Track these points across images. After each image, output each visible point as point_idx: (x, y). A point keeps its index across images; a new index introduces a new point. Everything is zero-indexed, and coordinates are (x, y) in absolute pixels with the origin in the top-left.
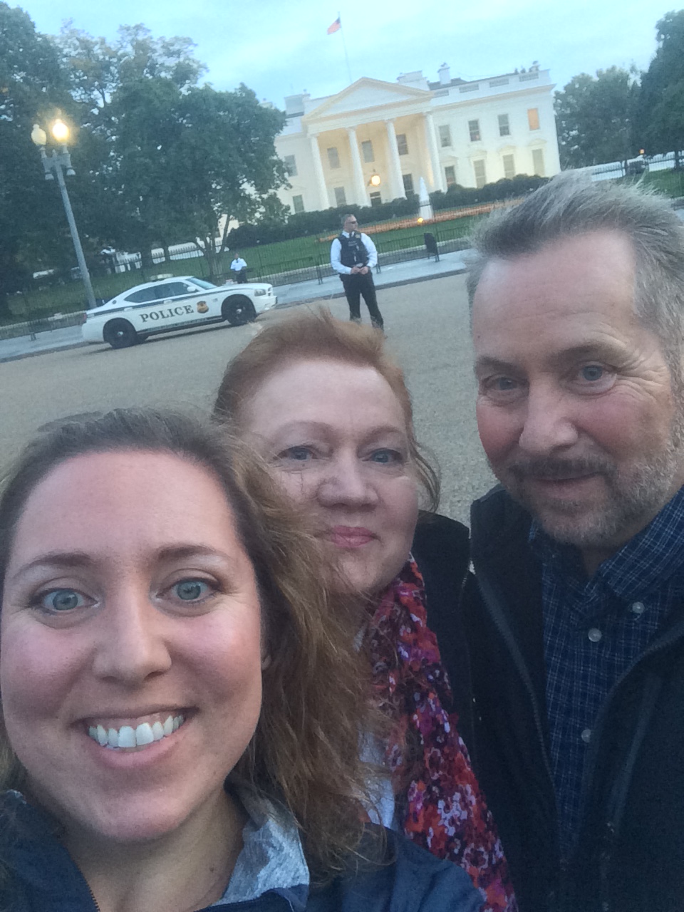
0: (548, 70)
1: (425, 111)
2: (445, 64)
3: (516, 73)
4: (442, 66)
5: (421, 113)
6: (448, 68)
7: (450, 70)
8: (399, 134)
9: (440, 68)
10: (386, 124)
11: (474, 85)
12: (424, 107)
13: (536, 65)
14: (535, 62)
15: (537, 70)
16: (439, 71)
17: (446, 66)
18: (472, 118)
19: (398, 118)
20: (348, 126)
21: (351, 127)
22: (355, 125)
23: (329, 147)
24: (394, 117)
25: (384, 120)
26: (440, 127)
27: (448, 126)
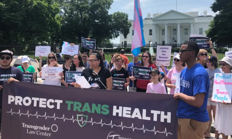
1: (190, 22)
4: (205, 11)
5: (189, 23)
12: (190, 21)
19: (181, 23)
20: (165, 23)
21: (166, 24)
22: (167, 23)
23: (163, 29)
24: (180, 23)
25: (176, 23)
26: (200, 29)
27: (202, 29)
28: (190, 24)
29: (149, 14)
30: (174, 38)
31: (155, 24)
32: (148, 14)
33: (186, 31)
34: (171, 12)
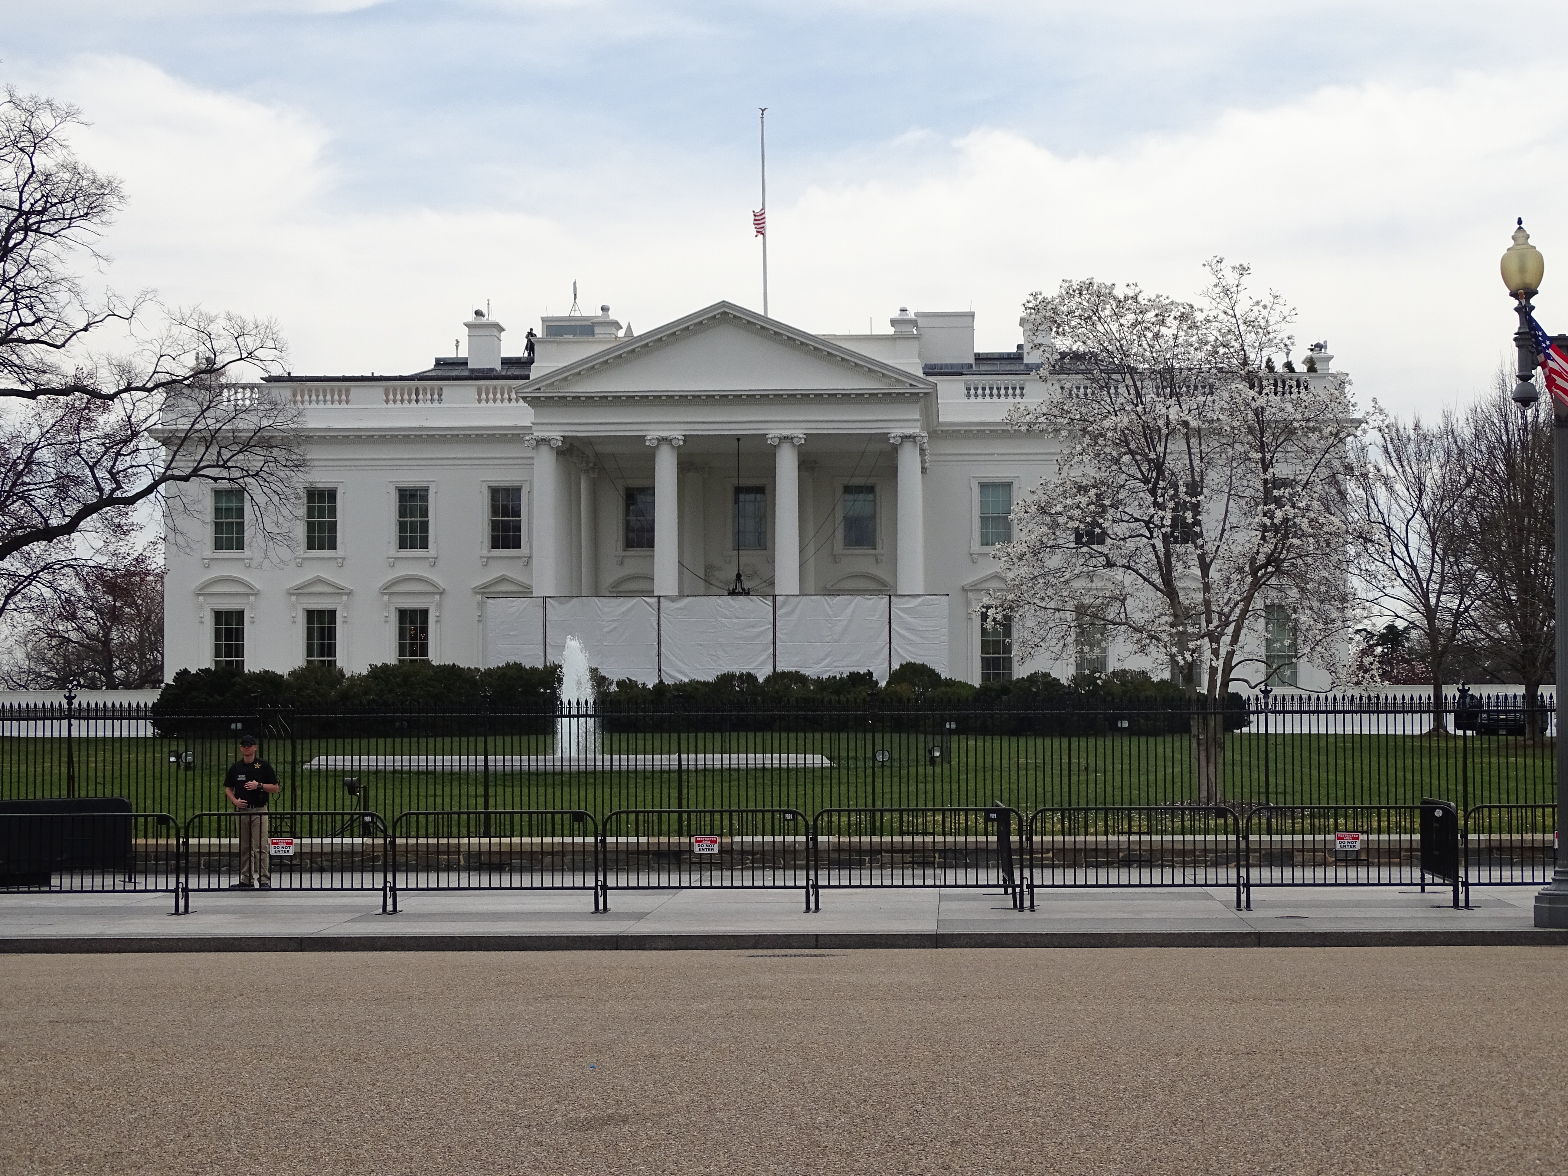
1: (896, 431)
5: (884, 437)
8: (857, 482)
10: (774, 446)
14: (1319, 347)
15: (1313, 369)
19: (808, 437)
20: (652, 434)
21: (663, 441)
22: (677, 433)
23: (633, 483)
24: (798, 432)
26: (983, 486)
27: (1008, 485)
28: (895, 448)
29: (478, 313)
30: (739, 577)
32: (471, 318)
33: (860, 505)
34: (714, 317)
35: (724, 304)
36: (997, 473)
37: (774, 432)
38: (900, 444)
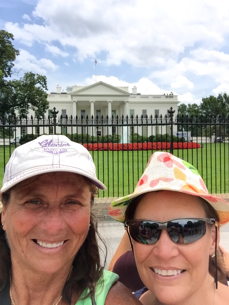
0: (178, 96)
1: (125, 101)
2: (135, 86)
3: (164, 94)
4: (134, 87)
6: (137, 88)
7: (137, 89)
8: (113, 109)
9: (133, 87)
10: (108, 103)
11: (146, 97)
13: (172, 93)
15: (173, 94)
16: (132, 89)
17: (135, 88)
18: (144, 109)
19: (113, 101)
20: (90, 101)
21: (92, 101)
22: (94, 100)
24: (111, 100)
25: (107, 101)
26: (131, 110)
27: (133, 110)
31: (76, 100)
32: (57, 86)
34: (99, 84)
35: (101, 82)
36: (132, 108)
37: (108, 100)
38: (126, 103)
